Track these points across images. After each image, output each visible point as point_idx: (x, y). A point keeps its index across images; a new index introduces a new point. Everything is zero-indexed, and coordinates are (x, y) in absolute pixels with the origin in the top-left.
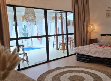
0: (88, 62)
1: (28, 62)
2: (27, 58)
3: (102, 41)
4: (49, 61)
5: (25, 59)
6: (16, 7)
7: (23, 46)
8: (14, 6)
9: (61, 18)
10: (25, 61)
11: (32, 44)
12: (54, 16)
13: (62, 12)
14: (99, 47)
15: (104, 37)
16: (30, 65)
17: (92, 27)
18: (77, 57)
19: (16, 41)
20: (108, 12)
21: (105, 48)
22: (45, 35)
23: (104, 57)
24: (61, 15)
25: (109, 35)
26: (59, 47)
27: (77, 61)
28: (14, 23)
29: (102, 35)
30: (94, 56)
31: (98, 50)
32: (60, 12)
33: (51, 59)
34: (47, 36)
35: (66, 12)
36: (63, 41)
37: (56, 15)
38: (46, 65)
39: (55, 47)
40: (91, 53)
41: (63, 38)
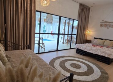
0: (83, 55)
1: (44, 49)
2: (44, 47)
3: (94, 42)
4: (57, 50)
5: (43, 46)
6: (42, 13)
7: (42, 38)
8: (41, 12)
9: (69, 23)
10: (43, 48)
11: (48, 37)
12: (64, 21)
13: (70, 19)
14: (93, 47)
15: (96, 40)
16: (45, 51)
17: (88, 32)
18: (77, 50)
19: (39, 35)
20: (101, 23)
21: (97, 48)
22: (57, 33)
23: (95, 53)
24: (69, 21)
25: (100, 39)
26: (65, 42)
27: (76, 53)
28: (39, 23)
29: (95, 38)
30: (88, 52)
31: (92, 48)
32: (69, 19)
33: (59, 49)
34: (59, 34)
35: (73, 20)
36: (68, 38)
37: (65, 21)
38: (55, 52)
39: (62, 41)
40: (87, 49)
41: (68, 36)
